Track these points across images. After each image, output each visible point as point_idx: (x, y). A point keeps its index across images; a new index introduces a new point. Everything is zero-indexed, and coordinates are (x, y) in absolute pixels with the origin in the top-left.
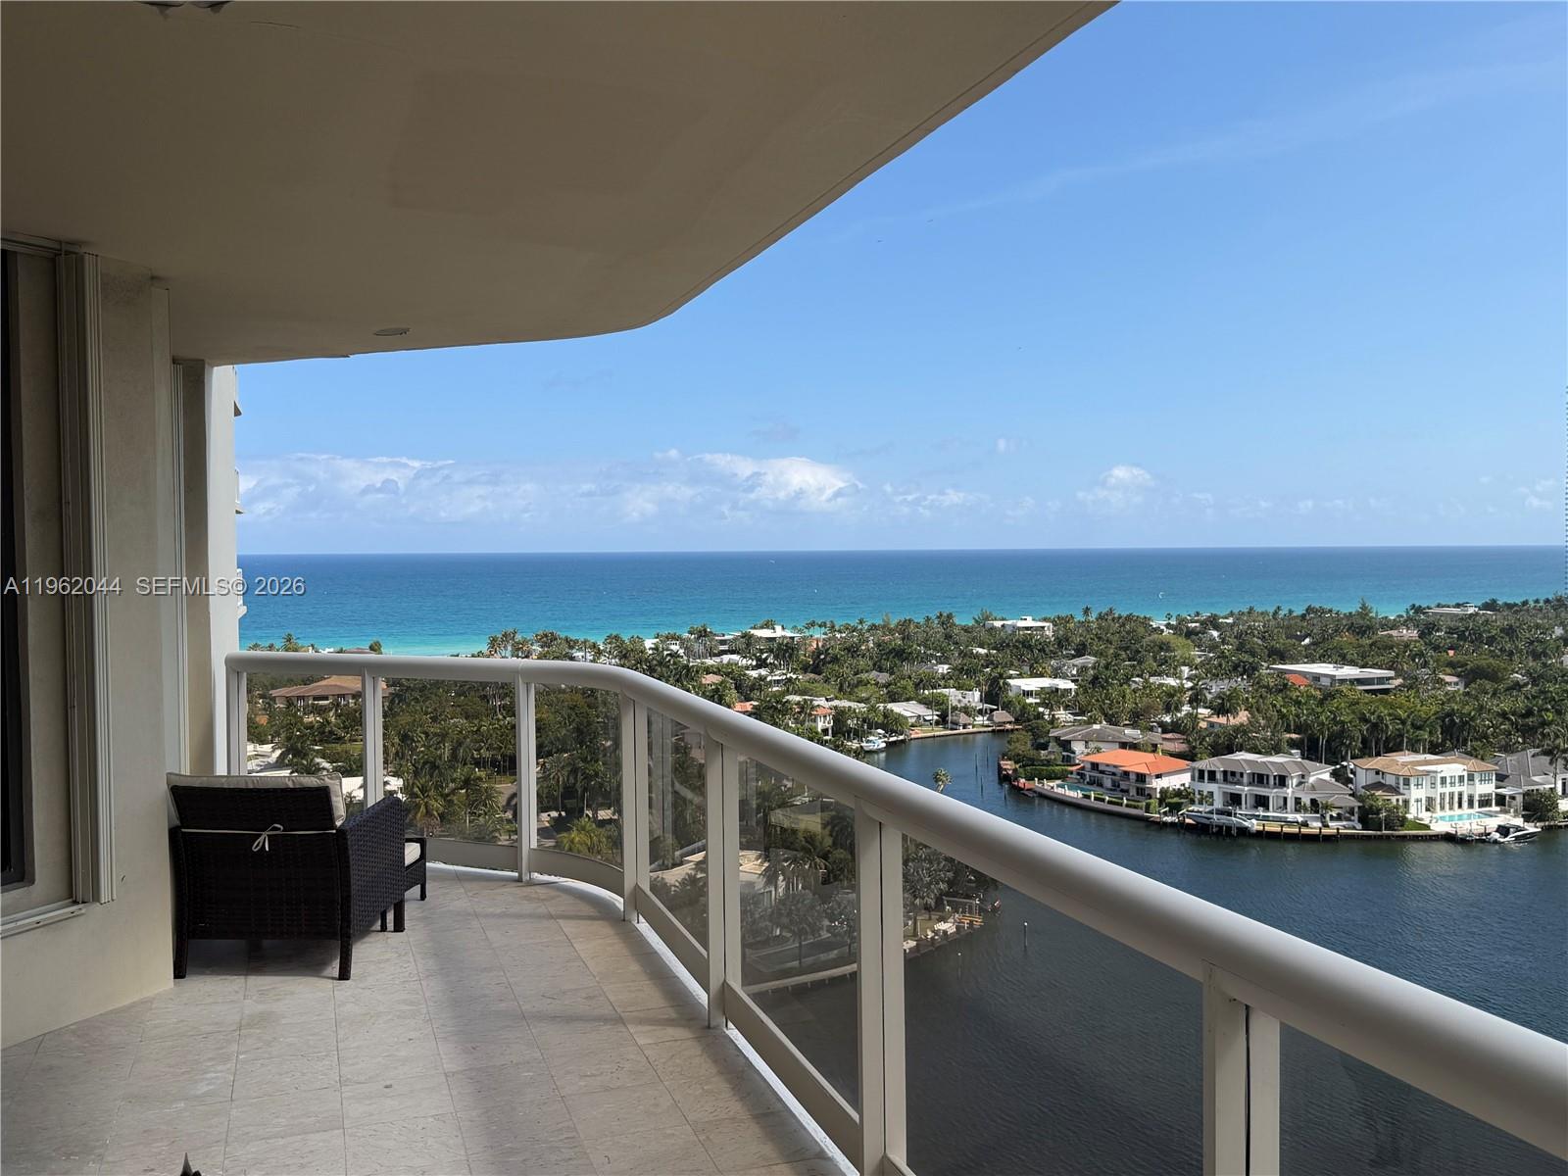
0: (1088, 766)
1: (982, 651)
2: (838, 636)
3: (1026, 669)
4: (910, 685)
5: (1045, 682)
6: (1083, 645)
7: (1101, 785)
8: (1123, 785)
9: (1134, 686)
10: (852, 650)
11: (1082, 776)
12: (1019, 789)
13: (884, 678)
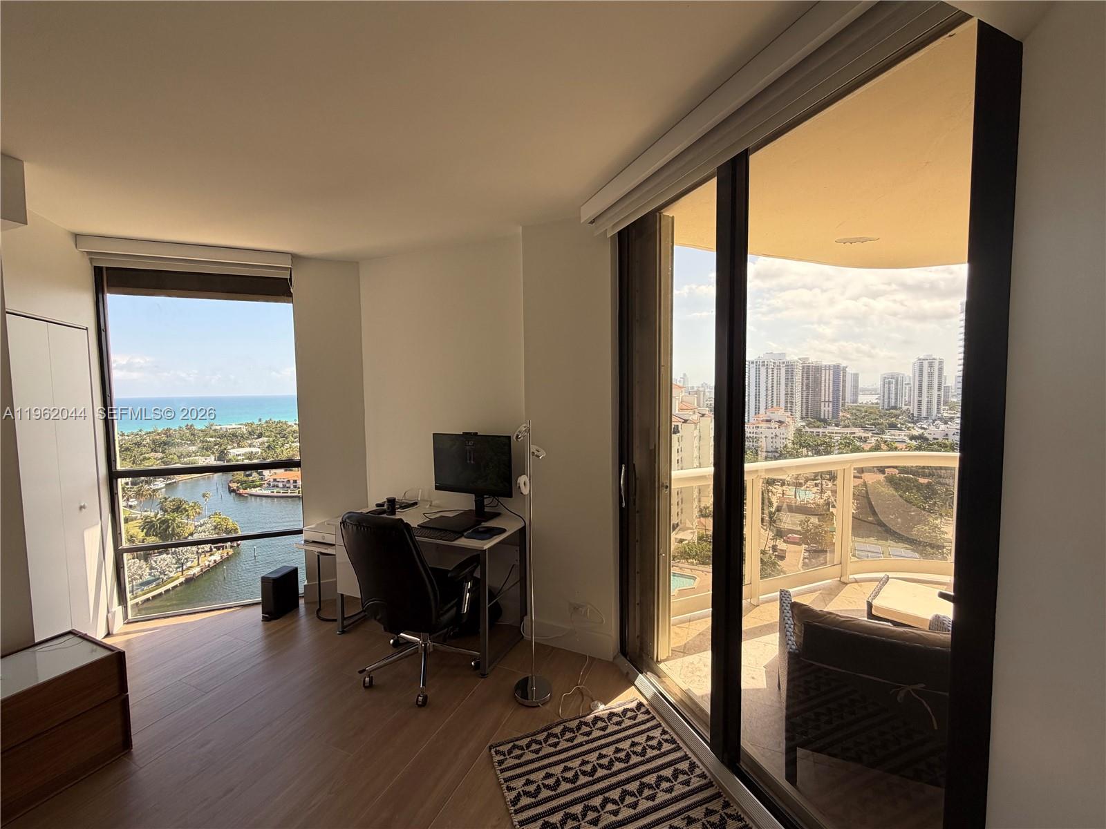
0: (272, 480)
1: (213, 439)
2: (126, 438)
3: (235, 445)
4: (176, 457)
5: (248, 450)
6: (261, 433)
7: (278, 487)
8: (288, 485)
9: (285, 447)
10: (138, 444)
11: (269, 484)
12: (240, 494)
13: (160, 455)
